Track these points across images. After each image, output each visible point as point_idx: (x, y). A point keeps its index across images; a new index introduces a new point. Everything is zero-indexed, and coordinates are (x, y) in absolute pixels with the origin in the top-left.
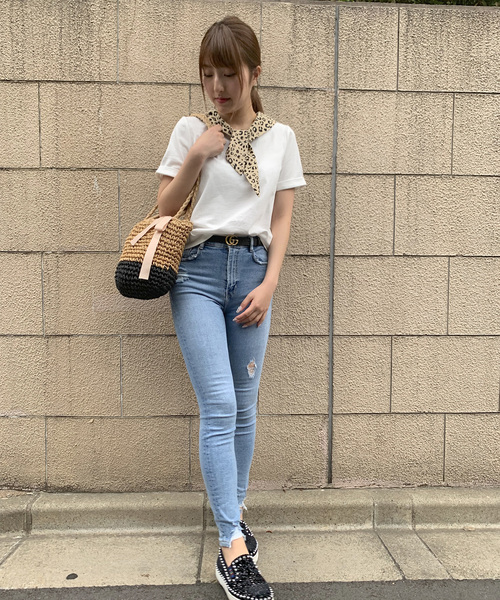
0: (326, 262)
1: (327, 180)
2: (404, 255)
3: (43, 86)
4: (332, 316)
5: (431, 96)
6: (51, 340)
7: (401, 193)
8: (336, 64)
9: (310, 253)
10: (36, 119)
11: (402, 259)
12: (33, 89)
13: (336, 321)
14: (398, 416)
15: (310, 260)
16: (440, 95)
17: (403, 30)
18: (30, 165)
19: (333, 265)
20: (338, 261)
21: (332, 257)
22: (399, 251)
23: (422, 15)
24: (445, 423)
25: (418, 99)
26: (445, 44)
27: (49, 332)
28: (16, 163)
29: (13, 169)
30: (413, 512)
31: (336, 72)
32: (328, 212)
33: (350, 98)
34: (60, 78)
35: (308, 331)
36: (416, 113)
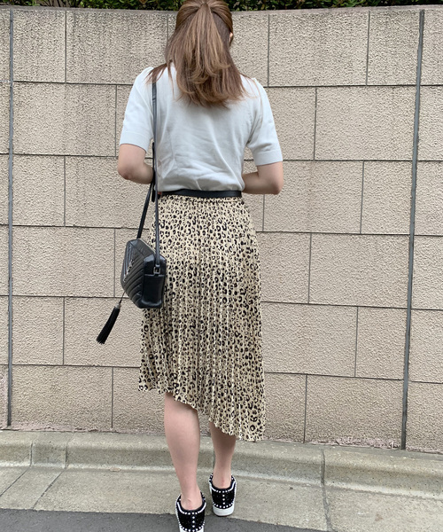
2: (74, 226)
5: (96, 88)
7: (71, 172)
11: (72, 230)
14: (70, 368)
16: (103, 87)
17: (70, 31)
22: (70, 223)
23: (87, 18)
24: (113, 376)
25: (85, 90)
26: (107, 43)
30: (67, 453)
33: (24, 89)
36: (82, 102)
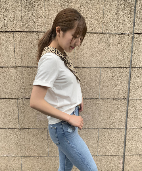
0: (126, 101)
1: (128, 70)
3: (15, 34)
4: (127, 121)
6: (22, 130)
8: (134, 23)
9: (119, 98)
10: (13, 47)
12: (11, 35)
13: (128, 123)
15: (119, 100)
18: (11, 65)
19: (128, 103)
20: (130, 101)
21: (128, 99)
27: (21, 127)
28: (6, 65)
29: (5, 67)
31: (134, 26)
32: (127, 82)
34: (22, 30)
35: (117, 127)
